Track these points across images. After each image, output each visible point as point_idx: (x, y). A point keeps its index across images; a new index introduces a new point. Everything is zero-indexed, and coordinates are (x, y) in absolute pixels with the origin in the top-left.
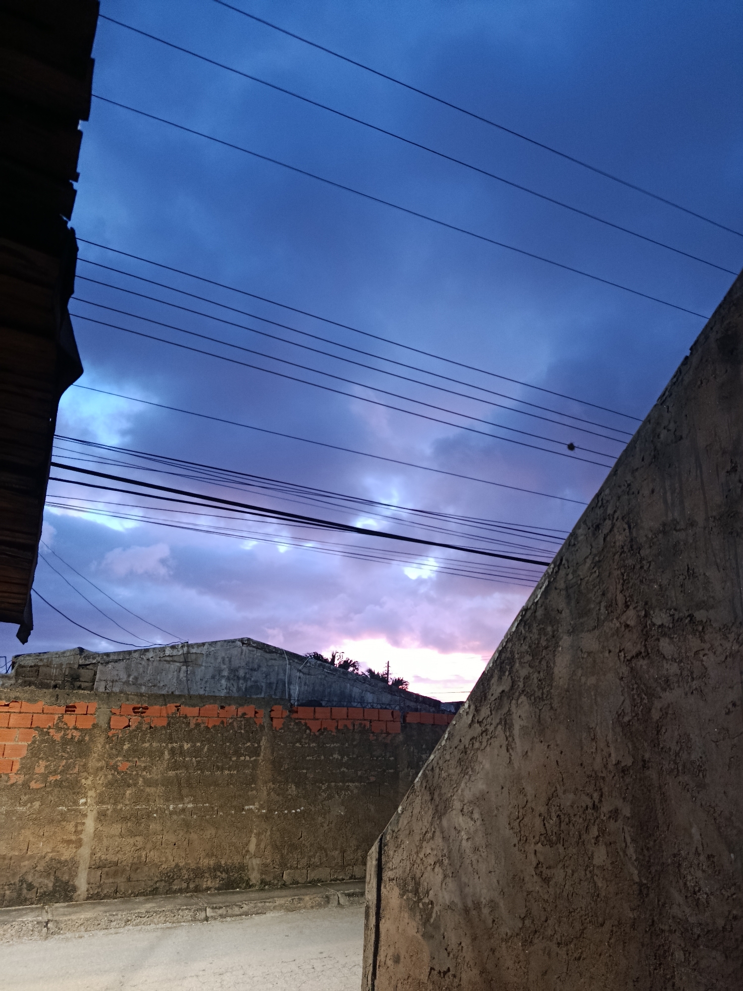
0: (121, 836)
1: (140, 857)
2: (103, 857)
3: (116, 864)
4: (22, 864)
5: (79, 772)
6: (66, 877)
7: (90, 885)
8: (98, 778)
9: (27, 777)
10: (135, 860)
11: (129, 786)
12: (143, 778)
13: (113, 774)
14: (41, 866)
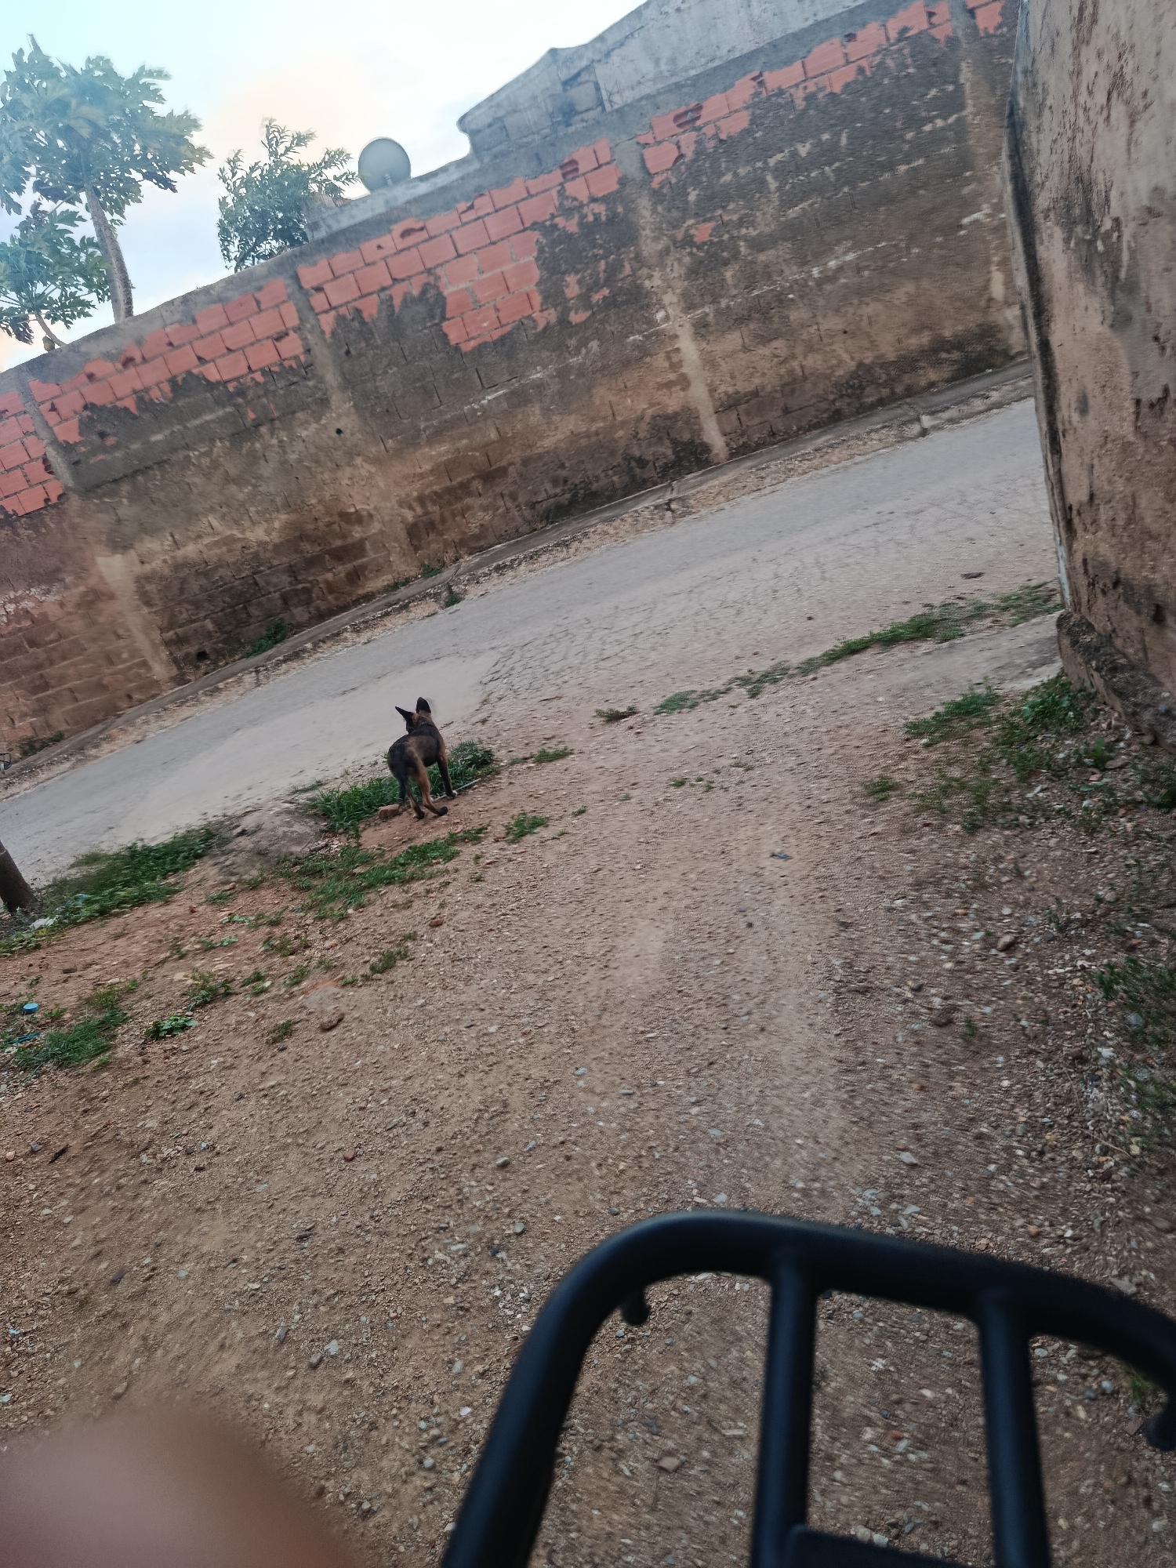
0: (745, 349)
1: (791, 372)
2: (730, 390)
3: (755, 394)
4: (617, 436)
5: (634, 271)
6: (686, 436)
7: (728, 437)
8: (668, 270)
9: (559, 309)
10: (787, 379)
11: (726, 263)
12: (746, 241)
13: (691, 254)
14: (644, 431)
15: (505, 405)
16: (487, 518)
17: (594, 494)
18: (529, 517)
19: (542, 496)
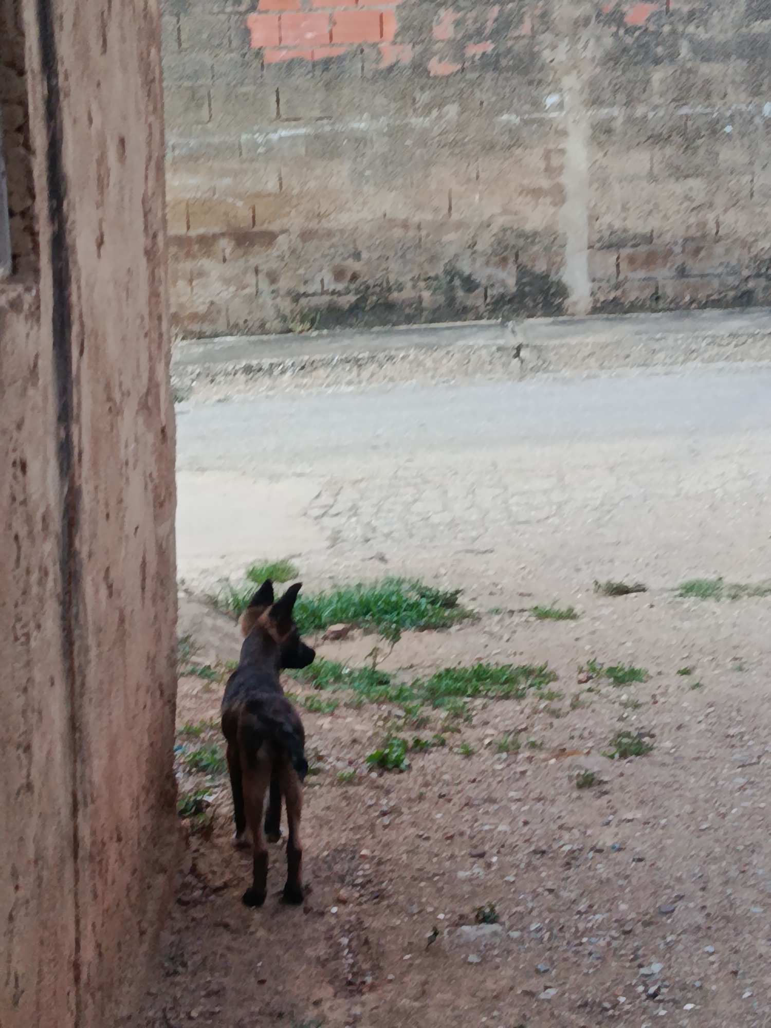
0: (652, 177)
1: (702, 225)
2: (617, 225)
3: (649, 239)
4: (446, 238)
5: (534, 34)
6: (541, 267)
7: (597, 285)
8: (580, 45)
9: (419, 48)
10: (693, 232)
11: (657, 61)
12: (691, 41)
13: (615, 34)
14: (485, 243)
15: (302, 150)
16: (226, 295)
17: (390, 307)
18: (287, 312)
19: (315, 287)
